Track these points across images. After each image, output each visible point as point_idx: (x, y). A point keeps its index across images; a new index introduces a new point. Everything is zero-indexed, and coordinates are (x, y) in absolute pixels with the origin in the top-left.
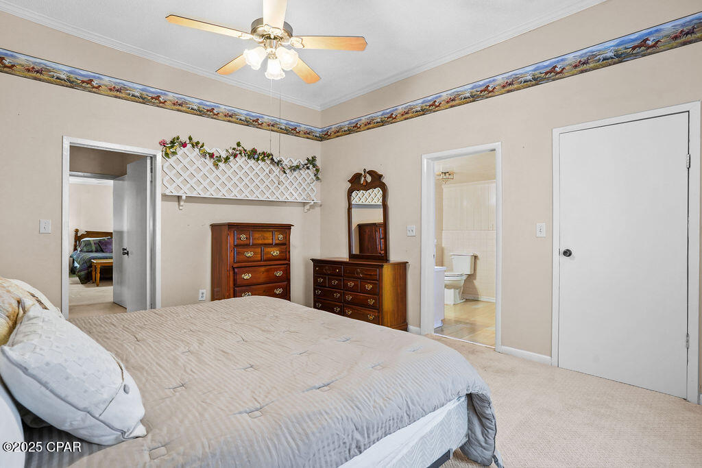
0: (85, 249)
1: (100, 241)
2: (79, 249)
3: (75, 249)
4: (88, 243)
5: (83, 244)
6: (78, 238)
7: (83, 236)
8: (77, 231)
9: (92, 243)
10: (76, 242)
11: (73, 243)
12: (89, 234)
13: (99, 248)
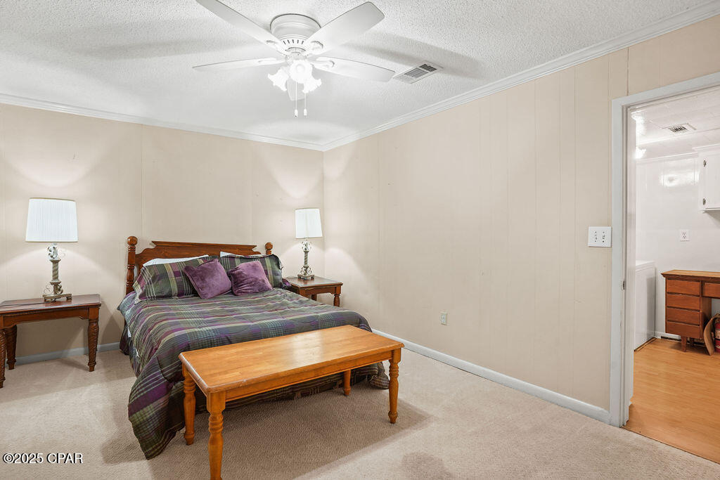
0: (153, 290)
1: (188, 267)
2: (139, 291)
3: (130, 289)
4: (160, 275)
5: (148, 276)
6: (135, 260)
7: (148, 254)
8: (133, 242)
9: (170, 272)
10: (131, 269)
11: (124, 271)
12: (162, 249)
13: (186, 288)
